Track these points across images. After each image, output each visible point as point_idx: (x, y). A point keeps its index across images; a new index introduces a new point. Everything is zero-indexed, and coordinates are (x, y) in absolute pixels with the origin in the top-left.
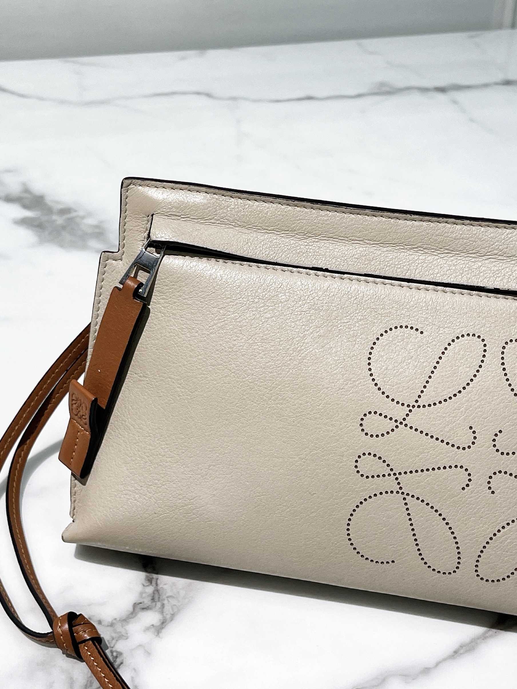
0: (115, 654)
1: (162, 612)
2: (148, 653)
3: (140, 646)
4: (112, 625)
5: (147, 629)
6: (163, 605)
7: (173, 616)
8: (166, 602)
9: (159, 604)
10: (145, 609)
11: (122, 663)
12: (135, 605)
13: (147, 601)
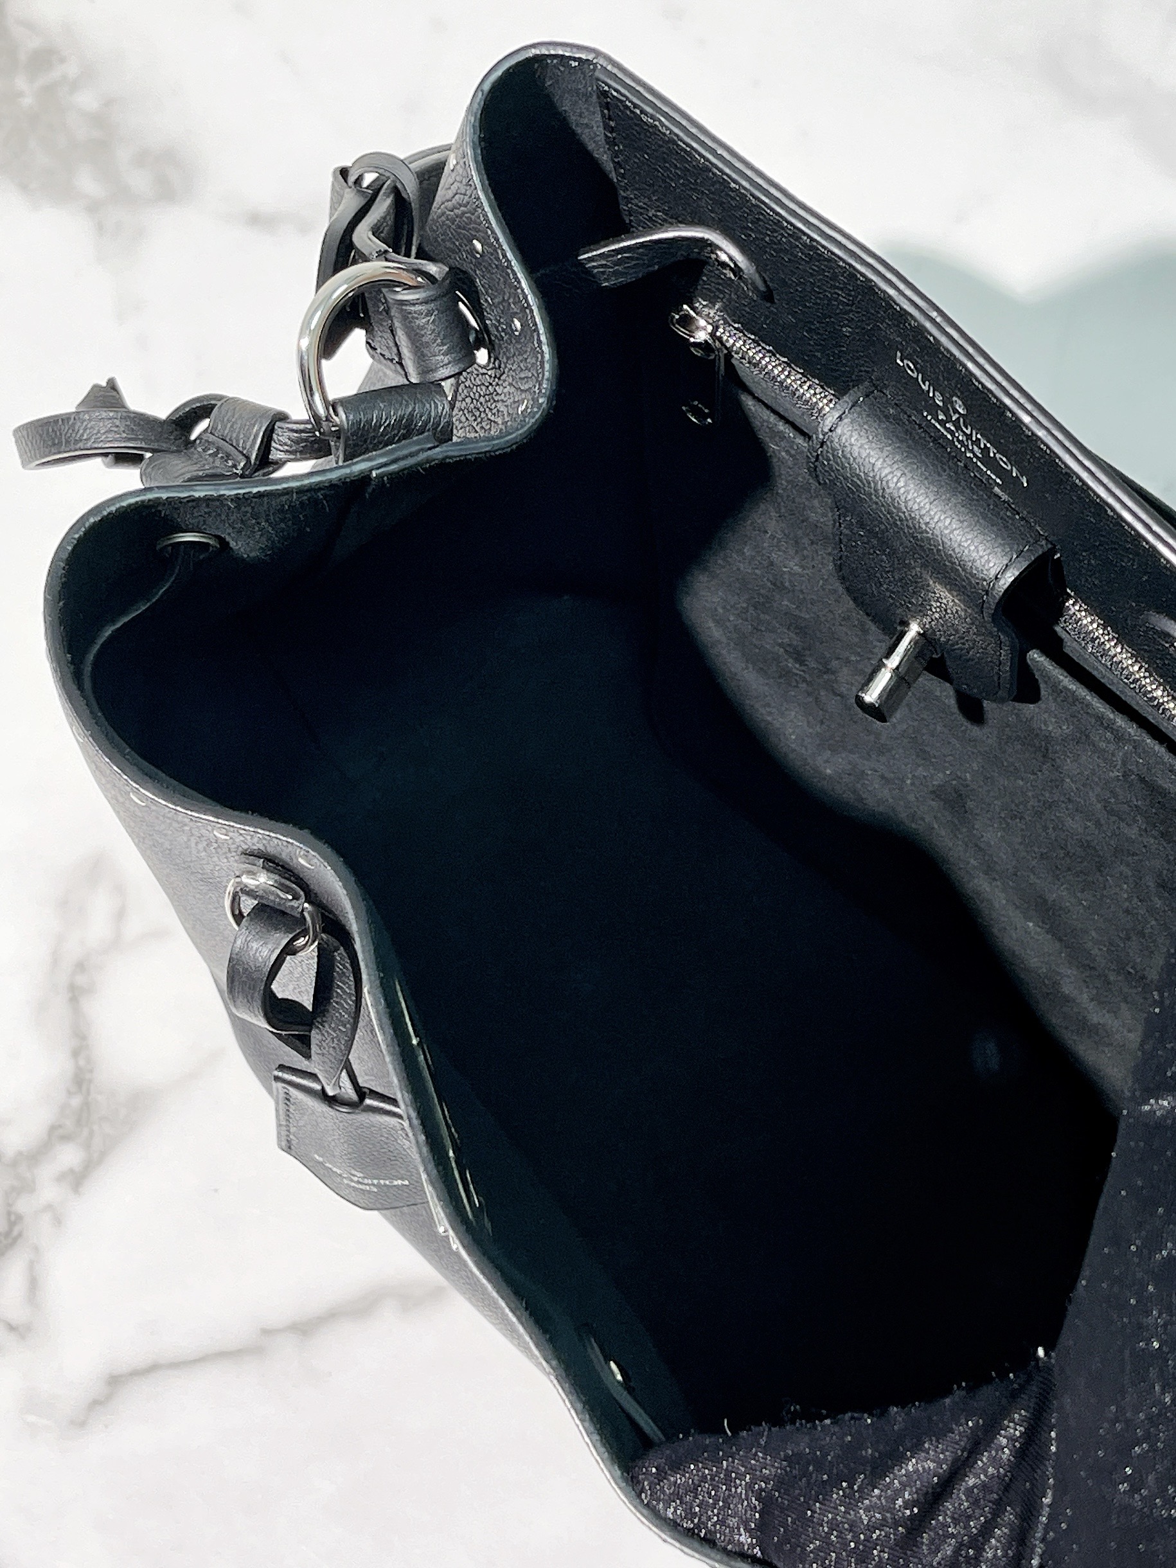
0: (13, 1218)
1: (87, 1146)
2: (58, 1221)
3: (49, 1207)
4: (14, 1164)
5: (61, 1178)
6: (91, 1134)
7: (103, 1155)
8: (96, 1127)
9: (86, 1132)
10: (66, 1138)
11: (20, 1235)
12: (53, 1129)
13: (69, 1124)
